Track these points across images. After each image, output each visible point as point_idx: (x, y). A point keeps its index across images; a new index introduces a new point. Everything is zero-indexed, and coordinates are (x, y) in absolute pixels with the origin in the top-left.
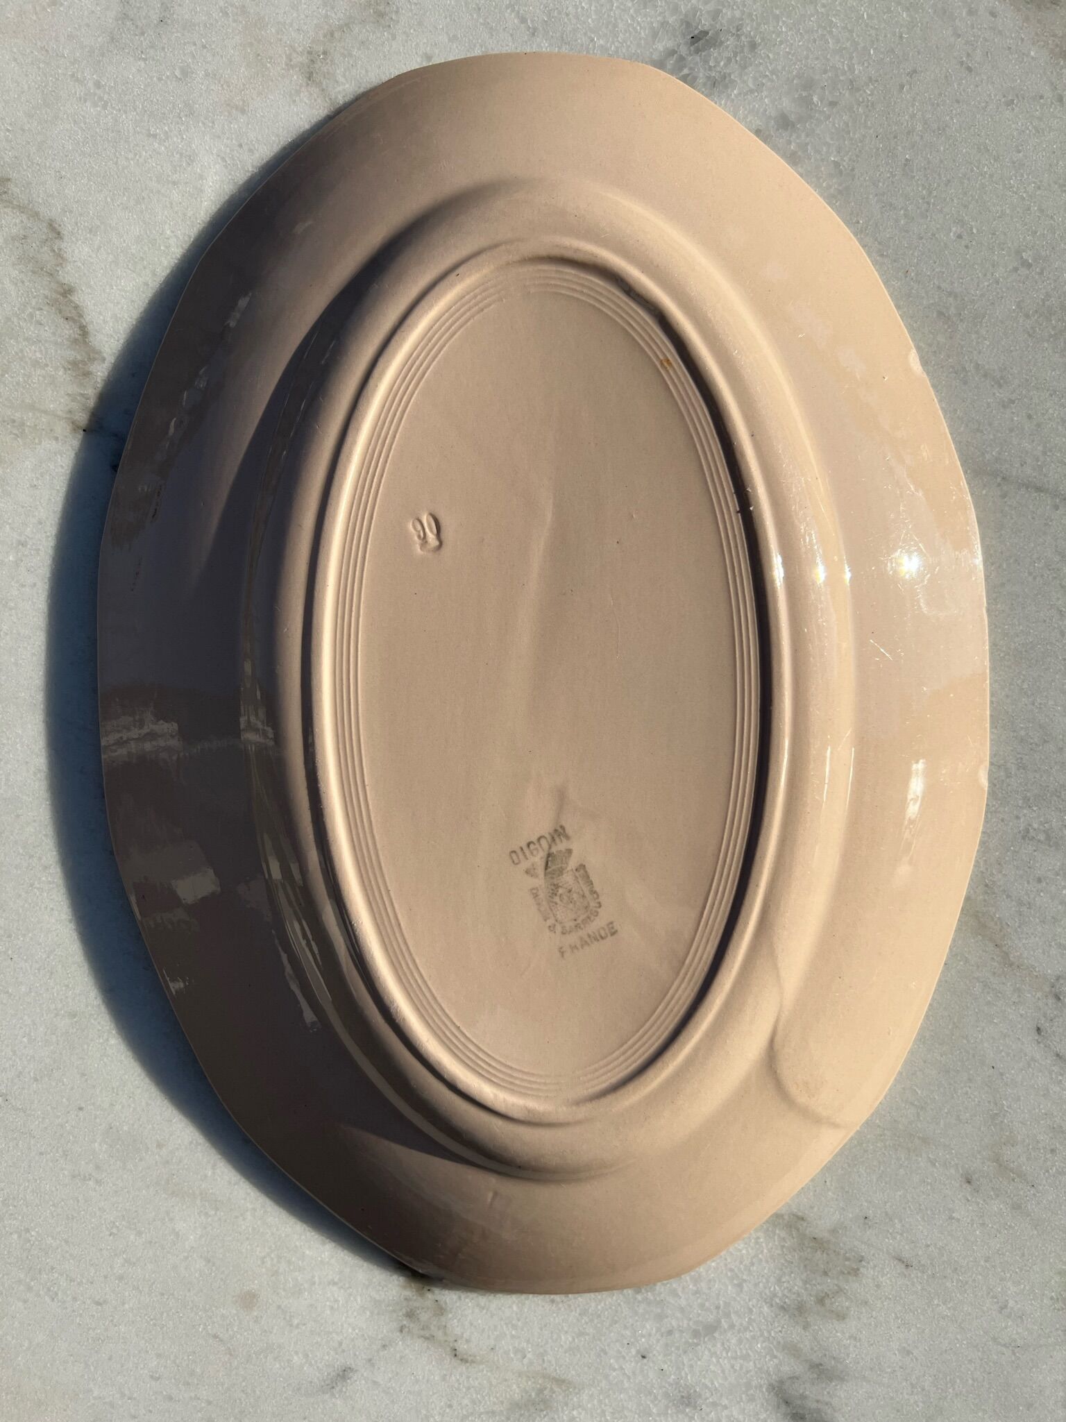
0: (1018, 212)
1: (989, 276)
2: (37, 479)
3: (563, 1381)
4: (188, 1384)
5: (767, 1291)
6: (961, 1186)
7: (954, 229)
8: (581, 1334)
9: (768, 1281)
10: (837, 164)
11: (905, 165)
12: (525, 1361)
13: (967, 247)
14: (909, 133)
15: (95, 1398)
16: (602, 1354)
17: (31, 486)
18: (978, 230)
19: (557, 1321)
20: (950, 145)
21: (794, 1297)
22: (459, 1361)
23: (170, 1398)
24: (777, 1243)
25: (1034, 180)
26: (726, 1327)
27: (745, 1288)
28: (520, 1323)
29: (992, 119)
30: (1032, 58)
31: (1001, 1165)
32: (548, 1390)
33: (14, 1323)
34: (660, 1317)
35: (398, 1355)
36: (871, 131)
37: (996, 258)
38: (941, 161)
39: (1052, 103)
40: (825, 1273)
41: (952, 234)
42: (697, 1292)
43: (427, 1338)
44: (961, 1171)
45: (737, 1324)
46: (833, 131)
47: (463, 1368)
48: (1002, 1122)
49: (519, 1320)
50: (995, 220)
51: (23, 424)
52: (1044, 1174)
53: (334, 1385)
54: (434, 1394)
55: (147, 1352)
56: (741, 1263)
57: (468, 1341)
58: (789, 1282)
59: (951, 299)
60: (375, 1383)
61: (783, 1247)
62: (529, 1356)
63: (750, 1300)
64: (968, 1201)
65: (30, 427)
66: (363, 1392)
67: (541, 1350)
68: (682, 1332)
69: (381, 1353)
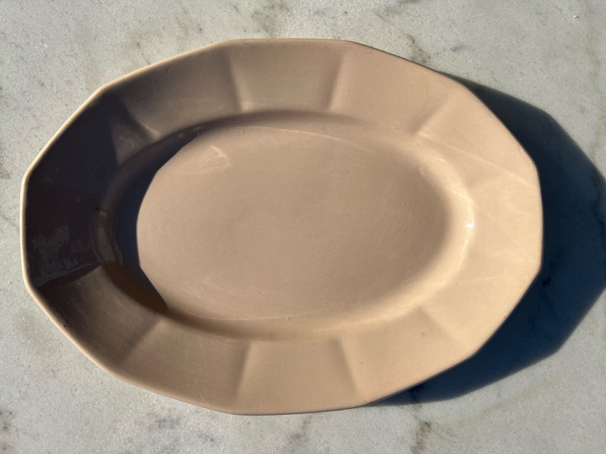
0: (49, 392)
1: (70, 371)
2: (449, 411)
3: (378, 15)
4: (511, 67)
5: (292, 19)
6: (204, 29)
7: (77, 394)
8: (366, 30)
9: (290, 22)
10: (114, 433)
11: (88, 424)
12: (389, 28)
13: (74, 385)
14: (82, 436)
15: (546, 74)
16: (361, 20)
17: (452, 409)
18: (68, 390)
19: (373, 38)
20: (67, 426)
21: (282, 13)
22: (413, 38)
23: (520, 65)
24: (282, 35)
25: (39, 403)
26: (312, 11)
27: (299, 23)
28: (386, 43)
29: (47, 431)
30: (22, 449)
31: (186, 31)
32: (385, 14)
33: (564, 112)
34: (335, 25)
35: (434, 48)
36: (96, 441)
37: (64, 377)
38: (73, 421)
39: (21, 430)
40: (268, 16)
41: (79, 392)
42: (318, 29)
43: (422, 51)
44: (202, 34)
45: (307, 11)
46: (111, 446)
47: (413, 35)
48: (180, 47)
49: (386, 44)
50: (60, 392)
51: (447, 433)
52: (170, 21)
53: (460, 47)
54: (426, 29)
55: (521, 84)
56: (298, 33)
57: (407, 44)
58: (282, 19)
59: (88, 367)
60: (446, 42)
61: (280, 33)
62: (387, 30)
63: (299, 18)
64: (204, 23)
65: (445, 431)
66: (451, 40)
67: (382, 30)
68: (329, 16)
69: (440, 51)
